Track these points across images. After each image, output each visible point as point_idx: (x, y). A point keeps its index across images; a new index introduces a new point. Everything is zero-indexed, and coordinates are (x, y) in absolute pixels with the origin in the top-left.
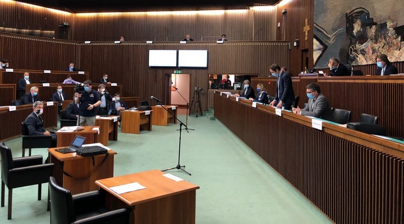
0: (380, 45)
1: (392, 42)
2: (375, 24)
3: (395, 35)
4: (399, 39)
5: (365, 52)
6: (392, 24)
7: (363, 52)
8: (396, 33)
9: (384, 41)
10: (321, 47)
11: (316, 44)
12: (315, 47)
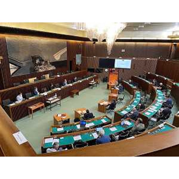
2: (44, 61)
4: (51, 65)
6: (49, 61)
9: (47, 65)
10: (17, 67)
11: (11, 66)
12: (11, 67)
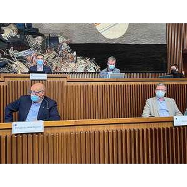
0: (50, 56)
1: (66, 56)
2: (42, 35)
3: (70, 50)
4: (75, 54)
5: (26, 59)
6: (65, 40)
7: (22, 60)
8: (71, 48)
9: (55, 52)
